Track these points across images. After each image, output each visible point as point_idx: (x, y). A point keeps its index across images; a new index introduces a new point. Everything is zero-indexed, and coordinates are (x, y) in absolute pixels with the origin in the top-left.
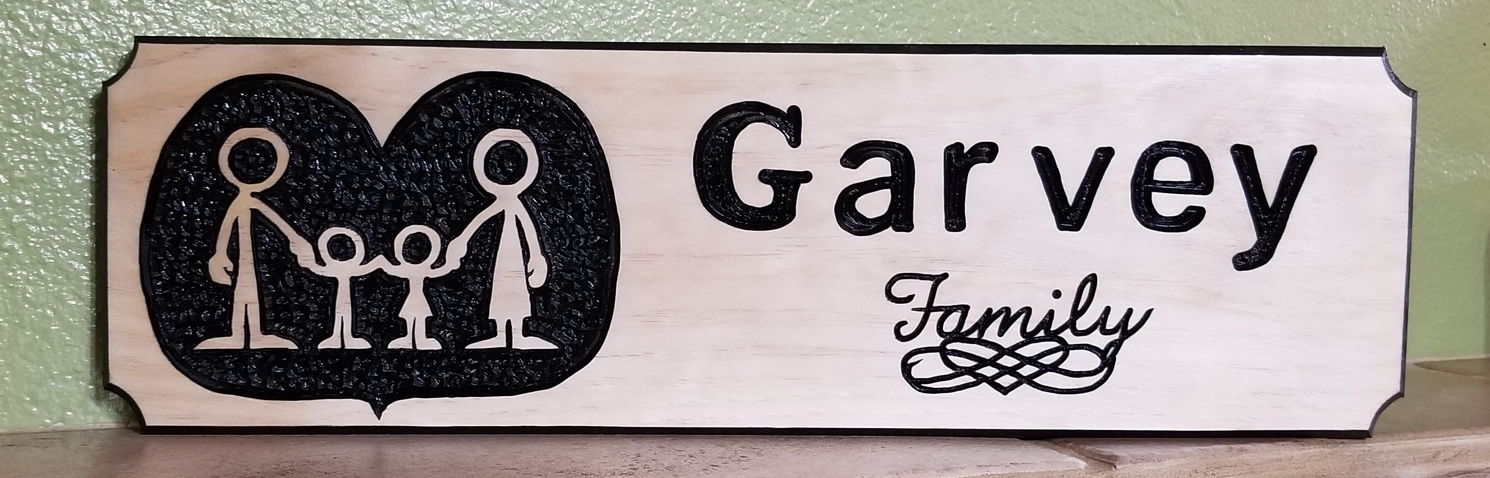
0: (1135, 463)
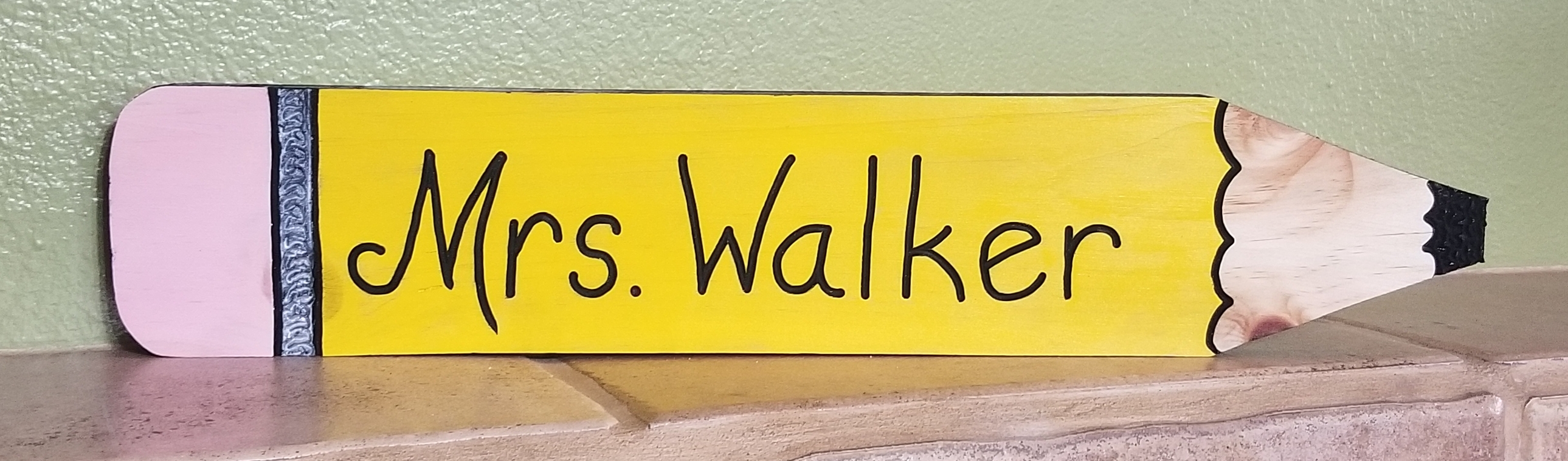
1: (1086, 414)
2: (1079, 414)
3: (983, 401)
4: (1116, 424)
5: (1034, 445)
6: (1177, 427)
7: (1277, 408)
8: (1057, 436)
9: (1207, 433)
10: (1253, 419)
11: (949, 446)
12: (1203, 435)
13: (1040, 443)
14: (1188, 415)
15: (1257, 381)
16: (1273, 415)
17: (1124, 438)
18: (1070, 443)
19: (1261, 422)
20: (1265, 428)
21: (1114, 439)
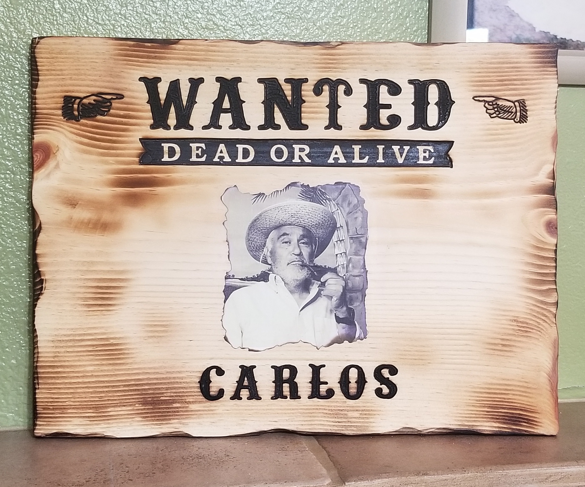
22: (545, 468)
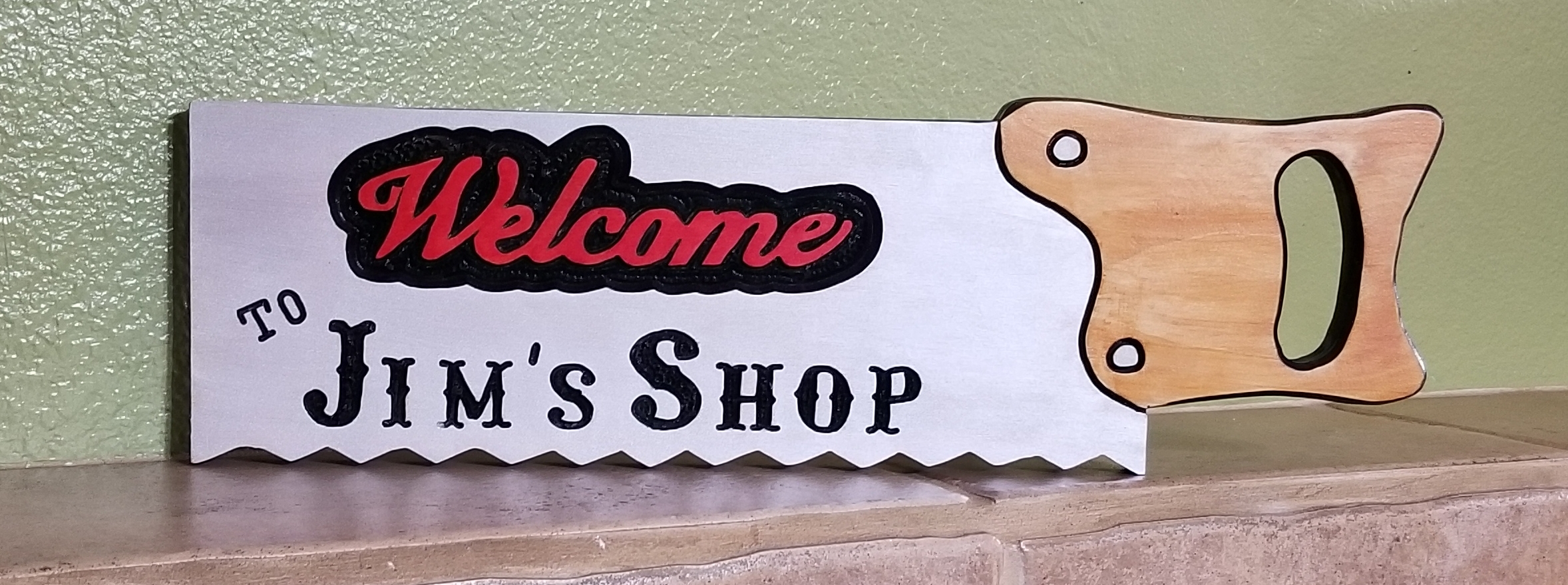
0: (1013, 498)
1: (1313, 496)
2: (1307, 496)
3: (1234, 485)
4: (1335, 504)
5: (1280, 519)
6: (1382, 507)
7: (1453, 493)
8: (1294, 513)
9: (1405, 512)
10: (1437, 500)
11: (1220, 520)
12: (1402, 513)
13: (1285, 518)
14: (1388, 498)
15: (1435, 471)
16: (1451, 497)
17: (1345, 515)
18: (1305, 519)
19: (1443, 504)
20: (1447, 508)
21: (1339, 517)
22: (1292, 477)
